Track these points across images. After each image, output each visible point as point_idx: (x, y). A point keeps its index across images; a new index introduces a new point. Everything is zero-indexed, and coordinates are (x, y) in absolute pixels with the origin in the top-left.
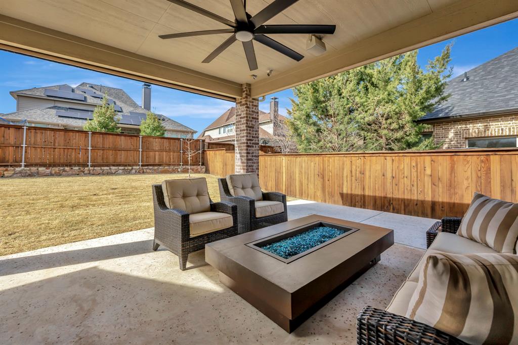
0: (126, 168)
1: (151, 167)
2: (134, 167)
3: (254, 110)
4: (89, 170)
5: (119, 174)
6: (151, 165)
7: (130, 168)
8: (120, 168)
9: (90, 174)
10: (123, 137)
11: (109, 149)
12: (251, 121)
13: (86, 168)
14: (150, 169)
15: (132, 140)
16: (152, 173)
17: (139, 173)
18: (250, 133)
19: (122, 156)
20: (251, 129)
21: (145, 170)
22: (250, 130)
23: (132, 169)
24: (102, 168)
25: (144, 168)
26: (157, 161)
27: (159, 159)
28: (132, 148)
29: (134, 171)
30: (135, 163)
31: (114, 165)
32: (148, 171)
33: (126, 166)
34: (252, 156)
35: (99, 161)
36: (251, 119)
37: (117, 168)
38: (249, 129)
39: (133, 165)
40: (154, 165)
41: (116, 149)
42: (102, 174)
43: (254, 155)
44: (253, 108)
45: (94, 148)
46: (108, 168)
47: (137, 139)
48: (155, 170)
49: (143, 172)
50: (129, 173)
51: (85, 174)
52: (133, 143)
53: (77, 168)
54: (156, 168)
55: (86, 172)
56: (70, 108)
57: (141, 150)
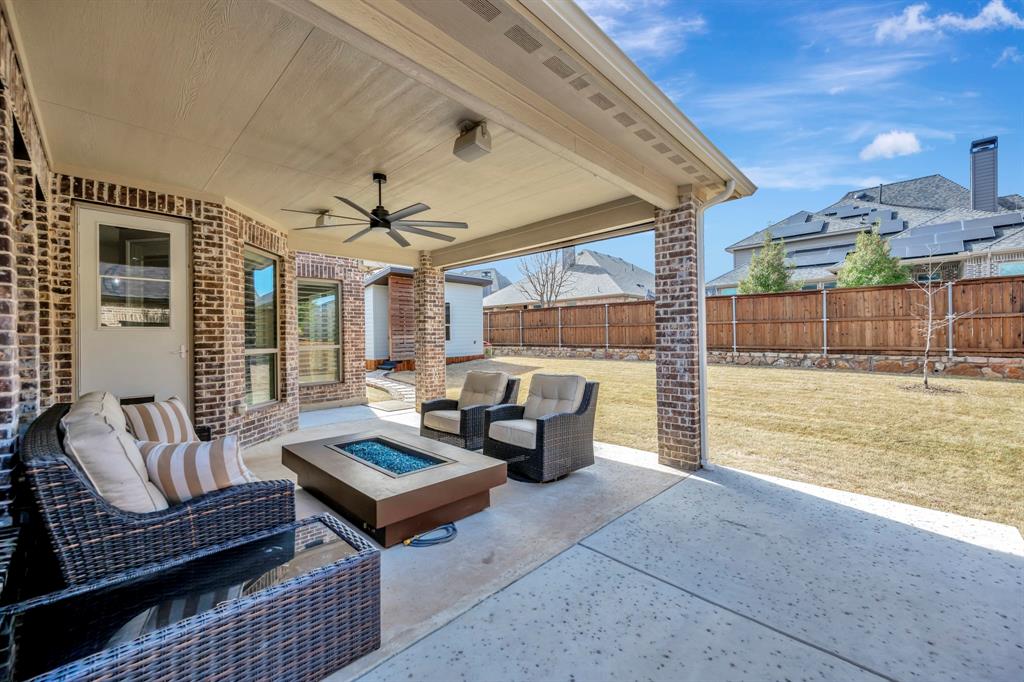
0: (794, 356)
1: (849, 356)
2: (809, 355)
3: (676, 235)
4: (733, 357)
5: (779, 367)
6: (851, 352)
7: (801, 355)
8: (782, 355)
9: (734, 363)
10: (787, 298)
11: (765, 321)
12: (668, 263)
13: (729, 354)
14: (847, 361)
15: (807, 302)
16: (853, 370)
17: (820, 367)
18: (664, 291)
19: (788, 334)
20: (669, 281)
21: (833, 362)
22: (665, 284)
23: (805, 358)
24: (752, 354)
25: (831, 356)
26: (869, 344)
27: (876, 337)
28: (808, 316)
29: (808, 362)
30: (814, 345)
31: (773, 350)
32: (841, 363)
33: (795, 351)
34: (673, 341)
35: (750, 341)
36: (668, 258)
37: (775, 354)
38: (662, 281)
39: (810, 351)
40: (859, 352)
41: (777, 322)
42: (751, 364)
43: (678, 337)
44: (673, 232)
45: (741, 321)
46: (761, 354)
47: (817, 299)
48: (860, 363)
49: (830, 366)
50: (799, 365)
51: (728, 363)
52: (808, 308)
53: (717, 353)
54: (863, 357)
55: (729, 359)
56: (797, 252)
57: (825, 320)
